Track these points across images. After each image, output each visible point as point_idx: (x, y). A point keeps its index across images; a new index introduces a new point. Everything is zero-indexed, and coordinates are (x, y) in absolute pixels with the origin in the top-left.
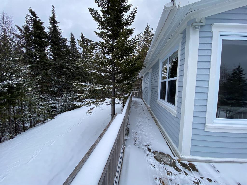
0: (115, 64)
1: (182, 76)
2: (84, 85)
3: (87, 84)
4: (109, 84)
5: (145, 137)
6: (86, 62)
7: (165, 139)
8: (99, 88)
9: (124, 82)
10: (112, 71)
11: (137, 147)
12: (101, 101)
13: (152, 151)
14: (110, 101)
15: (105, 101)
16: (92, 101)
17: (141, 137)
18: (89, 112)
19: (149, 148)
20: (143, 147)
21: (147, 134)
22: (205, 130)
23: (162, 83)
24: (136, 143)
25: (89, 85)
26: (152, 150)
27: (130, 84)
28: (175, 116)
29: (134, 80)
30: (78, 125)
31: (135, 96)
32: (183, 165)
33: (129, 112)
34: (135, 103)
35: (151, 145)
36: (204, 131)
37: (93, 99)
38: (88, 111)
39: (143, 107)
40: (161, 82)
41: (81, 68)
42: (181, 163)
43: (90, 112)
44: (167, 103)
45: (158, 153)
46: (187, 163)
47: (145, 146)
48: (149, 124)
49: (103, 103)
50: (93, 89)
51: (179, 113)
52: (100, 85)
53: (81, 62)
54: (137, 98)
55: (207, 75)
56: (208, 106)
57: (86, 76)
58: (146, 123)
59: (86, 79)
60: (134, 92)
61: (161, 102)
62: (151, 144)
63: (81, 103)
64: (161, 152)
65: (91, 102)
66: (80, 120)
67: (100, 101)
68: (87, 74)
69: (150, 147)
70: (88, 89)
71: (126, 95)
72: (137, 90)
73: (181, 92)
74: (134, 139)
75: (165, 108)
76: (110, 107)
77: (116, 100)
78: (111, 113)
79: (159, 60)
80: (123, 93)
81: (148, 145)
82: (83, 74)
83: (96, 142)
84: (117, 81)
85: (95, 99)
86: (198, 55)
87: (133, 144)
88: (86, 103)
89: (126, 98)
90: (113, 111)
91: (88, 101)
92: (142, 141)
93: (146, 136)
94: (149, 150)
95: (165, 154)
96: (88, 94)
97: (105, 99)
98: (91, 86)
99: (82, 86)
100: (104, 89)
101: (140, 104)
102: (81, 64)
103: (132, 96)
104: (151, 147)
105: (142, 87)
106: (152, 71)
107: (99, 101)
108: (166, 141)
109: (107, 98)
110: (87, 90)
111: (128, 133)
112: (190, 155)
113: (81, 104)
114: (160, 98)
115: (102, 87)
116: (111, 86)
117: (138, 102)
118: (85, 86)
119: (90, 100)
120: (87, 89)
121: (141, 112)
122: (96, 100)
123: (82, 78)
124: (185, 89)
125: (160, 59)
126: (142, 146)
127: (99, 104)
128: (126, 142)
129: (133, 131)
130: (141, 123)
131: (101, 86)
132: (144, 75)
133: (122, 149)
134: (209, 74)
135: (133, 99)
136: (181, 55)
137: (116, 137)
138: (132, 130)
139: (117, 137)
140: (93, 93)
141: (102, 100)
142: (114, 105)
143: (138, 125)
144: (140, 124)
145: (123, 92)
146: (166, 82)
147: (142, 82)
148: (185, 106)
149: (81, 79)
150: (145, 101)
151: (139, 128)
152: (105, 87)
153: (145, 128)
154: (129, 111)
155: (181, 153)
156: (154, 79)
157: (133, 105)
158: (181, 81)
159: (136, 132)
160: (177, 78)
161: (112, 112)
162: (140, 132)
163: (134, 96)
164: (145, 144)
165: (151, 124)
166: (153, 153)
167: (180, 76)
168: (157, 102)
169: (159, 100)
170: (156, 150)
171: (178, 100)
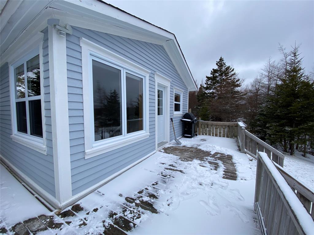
1: (48, 94)
7: (34, 195)
22: (86, 158)
23: (18, 104)
26: (8, 227)
28: (45, 153)
32: (65, 215)
40: (16, 103)
42: (61, 214)
45: (21, 225)
46: (70, 208)
51: (50, 147)
55: (80, 96)
61: (20, 138)
64: (28, 219)
73: (49, 117)
94: (2, 230)
95: (35, 218)
104: (5, 224)
108: (36, 197)
114: (18, 130)
124: (55, 112)
125: (9, 61)
146: (25, 102)
155: (60, 201)
158: (48, 102)
160: (42, 97)
166: (11, 231)
167: (46, 95)
168: (11, 139)
169: (15, 135)
170: (18, 222)
171: (46, 129)
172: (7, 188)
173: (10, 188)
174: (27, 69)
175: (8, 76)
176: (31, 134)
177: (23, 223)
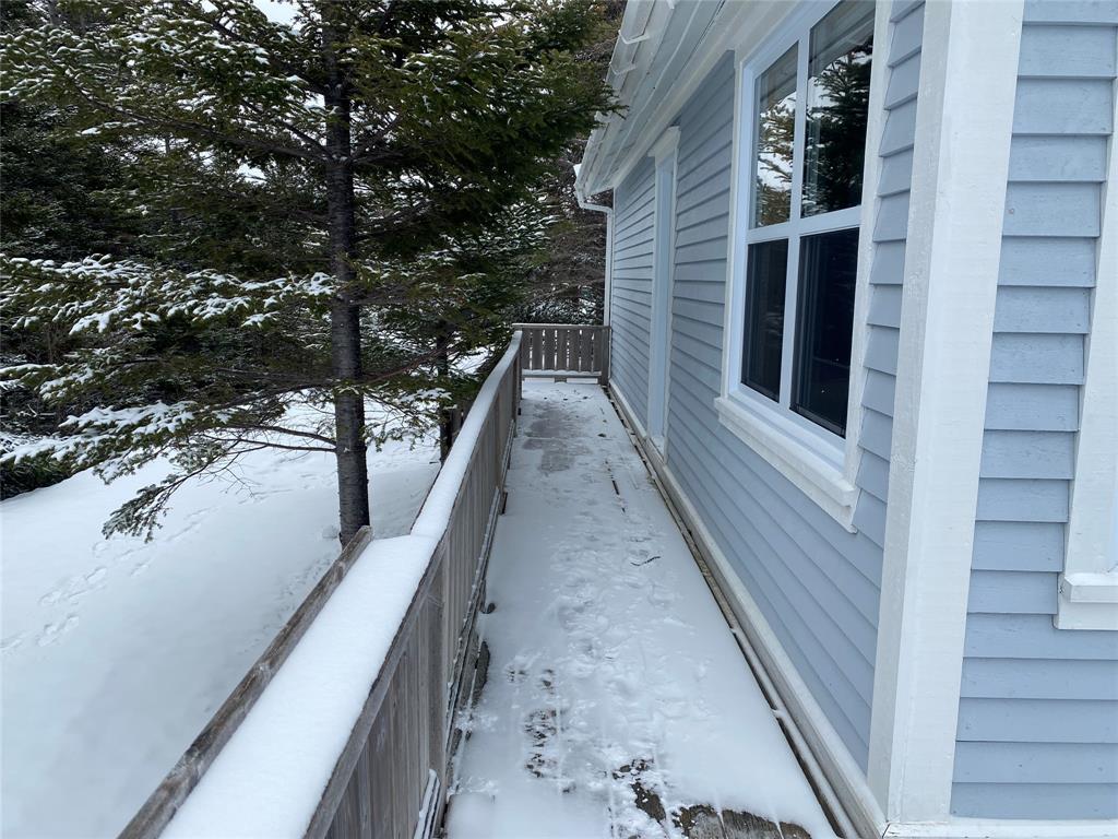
0: (350, 85)
1: (897, 195)
2: (61, 279)
3: (96, 264)
4: (304, 269)
5: (618, 699)
6: (71, 60)
7: (773, 706)
8: (211, 308)
9: (442, 244)
10: (329, 141)
11: (555, 790)
12: (242, 423)
13: (671, 806)
14: (320, 416)
15: (279, 423)
16: (151, 428)
17: (582, 705)
18: (132, 516)
19: (645, 788)
20: (596, 785)
21: (632, 680)
22: (1062, 624)
23: (756, 251)
24: (548, 753)
25: (112, 274)
26: (669, 799)
27: (504, 259)
28: (847, 523)
29: (530, 228)
30: (43, 643)
31: (549, 366)
33: (494, 507)
34: (551, 424)
35: (663, 766)
36: (1055, 629)
37: (159, 408)
38: (122, 511)
39: (613, 459)
40: (751, 247)
41: (36, 113)
43: (138, 519)
44: (790, 419)
45: (713, 820)
47: (615, 776)
48: (657, 596)
49: (262, 437)
50: (154, 318)
51: (875, 497)
52: (219, 280)
53: (19, 60)
54: (562, 379)
55: (1090, 193)
56: (1082, 434)
57: (96, 184)
58: (634, 586)
59: (96, 218)
60: (538, 331)
61: (747, 416)
62: (662, 757)
63: (45, 443)
64: (738, 810)
65: (140, 430)
66: (57, 595)
67: (224, 419)
68: (97, 171)
69: (650, 779)
70: (103, 319)
71: (469, 365)
72: (560, 309)
73: (887, 330)
74: (530, 729)
75: (776, 465)
76: (325, 468)
77: (375, 412)
78: (338, 519)
79: (728, 60)
80: (442, 342)
81: (643, 767)
82: (59, 173)
83: (164, 794)
84: (376, 234)
85: (180, 406)
86: (1025, 25)
87: (521, 763)
88: (97, 439)
89: (465, 390)
90: (349, 499)
91: (113, 425)
92: (593, 741)
93: (624, 690)
94: (649, 803)
95: (769, 825)
96: (113, 362)
97: (274, 403)
98: (136, 286)
99: (45, 288)
100: (258, 318)
101: (585, 428)
102: (22, 77)
103: (517, 366)
104: (660, 782)
105: (603, 285)
106: (681, 147)
107: (223, 426)
108: (781, 723)
109: (297, 390)
110: (101, 327)
111: (483, 680)
112: (953, 812)
113: (53, 450)
114: (744, 381)
115: (240, 300)
116: (315, 287)
117: (567, 417)
118: (81, 288)
119: (129, 416)
120: (96, 316)
121: (592, 503)
122: (189, 416)
123: (54, 208)
124: (922, 305)
125: (737, 43)
126: (589, 776)
127: (217, 451)
128: (464, 758)
129: (520, 659)
130: (588, 593)
131: (226, 291)
132: (615, 183)
133: (422, 815)
134: (1101, 183)
135: (535, 389)
136: (896, 21)
137: (349, 733)
138: (518, 655)
139: (355, 732)
140: (160, 346)
141: (246, 407)
142: (360, 449)
143: (563, 608)
144: (578, 602)
145: (441, 333)
146: (784, 243)
147: (604, 241)
148: (913, 442)
149: (41, 220)
150: (633, 405)
151: (571, 629)
152: (264, 293)
153: (617, 632)
154: (496, 499)
155: (884, 804)
156: (694, 217)
157: (529, 445)
158: (893, 243)
159: (550, 671)
160: (864, 217)
161: (342, 515)
162: (579, 665)
163: (537, 366)
164: (619, 758)
165: (671, 597)
166: (677, 824)
167: (887, 203)
168: (716, 414)
169: (730, 397)
170: (703, 800)
171: (868, 394)
172: (681, 624)
173: (691, 633)
174: (810, 61)
175: (731, 119)
176: (794, 408)
177: (720, 814)
